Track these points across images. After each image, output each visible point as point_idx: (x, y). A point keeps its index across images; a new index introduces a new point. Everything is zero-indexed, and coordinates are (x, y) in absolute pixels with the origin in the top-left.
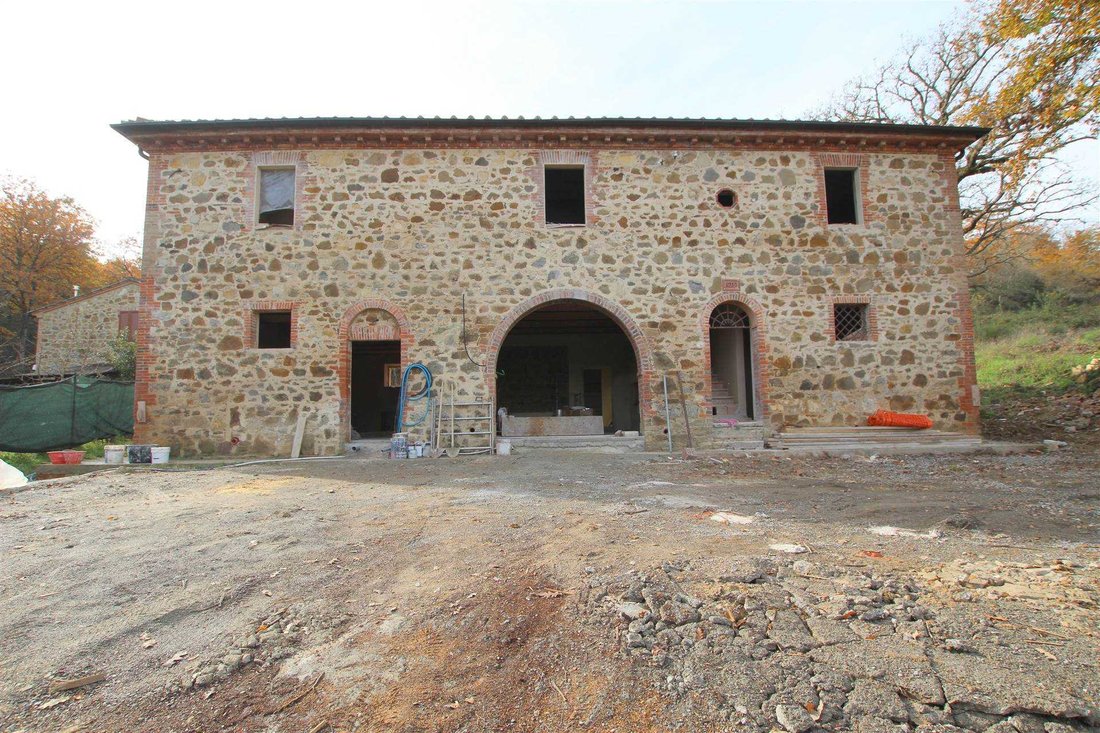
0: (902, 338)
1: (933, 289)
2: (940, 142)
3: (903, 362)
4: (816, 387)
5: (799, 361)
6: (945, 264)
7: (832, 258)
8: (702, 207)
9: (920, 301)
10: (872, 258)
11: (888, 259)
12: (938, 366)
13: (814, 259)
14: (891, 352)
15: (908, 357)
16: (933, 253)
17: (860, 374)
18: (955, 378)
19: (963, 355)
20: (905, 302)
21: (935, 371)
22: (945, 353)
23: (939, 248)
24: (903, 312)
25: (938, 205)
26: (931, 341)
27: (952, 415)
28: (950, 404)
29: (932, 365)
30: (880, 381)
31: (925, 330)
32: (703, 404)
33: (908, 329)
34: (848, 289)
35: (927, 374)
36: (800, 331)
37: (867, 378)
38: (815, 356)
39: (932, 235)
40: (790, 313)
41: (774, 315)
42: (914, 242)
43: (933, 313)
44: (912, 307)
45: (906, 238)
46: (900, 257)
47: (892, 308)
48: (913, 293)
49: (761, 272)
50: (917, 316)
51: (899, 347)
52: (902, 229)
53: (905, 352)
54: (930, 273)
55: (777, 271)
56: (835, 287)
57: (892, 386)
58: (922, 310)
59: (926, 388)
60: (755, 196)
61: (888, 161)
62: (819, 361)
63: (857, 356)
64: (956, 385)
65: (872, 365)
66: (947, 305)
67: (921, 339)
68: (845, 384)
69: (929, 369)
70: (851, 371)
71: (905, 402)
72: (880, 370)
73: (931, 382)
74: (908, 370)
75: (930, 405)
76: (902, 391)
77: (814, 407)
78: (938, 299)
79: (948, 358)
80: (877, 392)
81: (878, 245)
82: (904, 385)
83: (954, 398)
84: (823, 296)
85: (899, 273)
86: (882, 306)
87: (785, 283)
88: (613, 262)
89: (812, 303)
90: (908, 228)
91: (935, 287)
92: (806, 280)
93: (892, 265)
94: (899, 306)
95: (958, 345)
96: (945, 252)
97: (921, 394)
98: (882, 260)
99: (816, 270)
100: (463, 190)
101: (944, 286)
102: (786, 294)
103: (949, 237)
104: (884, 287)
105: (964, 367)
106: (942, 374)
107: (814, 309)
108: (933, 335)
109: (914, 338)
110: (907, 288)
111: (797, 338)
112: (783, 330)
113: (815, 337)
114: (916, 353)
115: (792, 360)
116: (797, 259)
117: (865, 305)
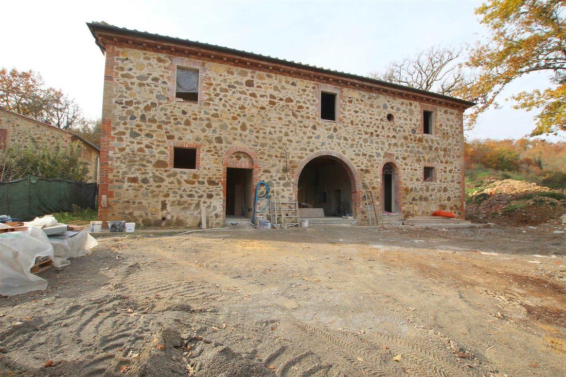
0: (444, 182)
1: (454, 164)
2: (460, 106)
3: (444, 191)
4: (417, 200)
5: (412, 189)
6: (458, 154)
7: (424, 148)
8: (382, 120)
9: (450, 168)
10: (436, 149)
11: (441, 150)
12: (454, 194)
13: (418, 147)
14: (440, 187)
15: (445, 190)
16: (455, 149)
17: (431, 196)
18: (459, 198)
19: (461, 190)
20: (445, 168)
21: (453, 195)
22: (456, 189)
23: (457, 148)
24: (445, 172)
25: (457, 130)
26: (453, 184)
27: (457, 213)
28: (457, 209)
29: (452, 193)
30: (437, 199)
31: (451, 179)
32: (379, 206)
33: (446, 179)
34: (429, 161)
35: (451, 196)
36: (412, 177)
37: (433, 197)
38: (417, 187)
39: (455, 142)
40: (410, 169)
41: (404, 169)
42: (449, 144)
43: (454, 173)
44: (447, 170)
45: (447, 142)
46: (445, 150)
47: (442, 170)
48: (448, 164)
49: (401, 151)
50: (449, 174)
51: (444, 185)
52: (446, 139)
53: (445, 187)
54: (453, 157)
55: (406, 151)
56: (425, 160)
57: (440, 201)
58: (451, 171)
59: (451, 201)
60: (400, 118)
61: (443, 110)
62: (418, 189)
63: (431, 188)
64: (459, 201)
65: (435, 192)
66: (458, 170)
67: (450, 183)
68: (426, 199)
69: (452, 194)
70: (428, 194)
71: (443, 207)
72: (437, 194)
73: (452, 199)
74: (445, 195)
75: (451, 208)
76: (443, 203)
77: (416, 208)
78: (455, 168)
79: (457, 191)
80: (436, 203)
81: (439, 144)
82: (444, 200)
83: (458, 206)
84: (420, 163)
85: (444, 156)
86: (438, 167)
87: (409, 156)
88: (348, 140)
89: (417, 166)
90: (448, 138)
91: (455, 162)
92: (415, 156)
93: (442, 153)
94: (444, 169)
95: (460, 186)
96: (458, 149)
97: (449, 204)
98: (439, 150)
99: (419, 152)
100: (285, 97)
101: (457, 162)
102: (408, 161)
103: (460, 143)
104: (440, 161)
105: (461, 194)
106: (455, 197)
107: (418, 168)
108: (453, 181)
109: (448, 182)
110: (447, 162)
111: (412, 180)
112: (407, 176)
113: (418, 180)
114: (448, 188)
115: (410, 189)
116: (413, 147)
117: (433, 168)
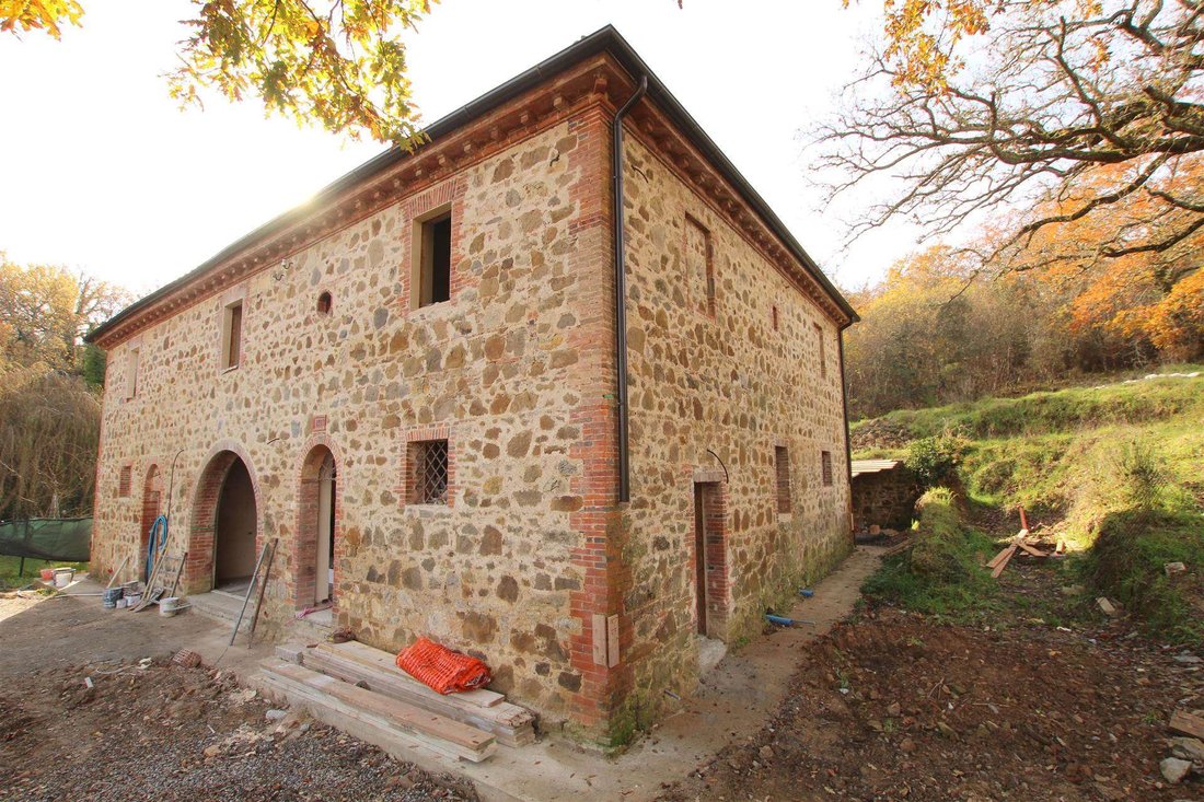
0: (486, 503)
1: (540, 403)
3: (485, 551)
4: (380, 579)
5: (368, 533)
6: (563, 347)
7: (412, 368)
8: (307, 321)
9: (518, 428)
10: (457, 356)
11: (477, 355)
12: (539, 564)
13: (392, 372)
14: (470, 529)
15: (492, 542)
16: (544, 328)
17: (429, 565)
18: (565, 593)
19: (583, 541)
20: (494, 433)
21: (532, 574)
22: (552, 536)
23: (553, 316)
24: (491, 452)
25: (562, 225)
26: (530, 511)
27: (556, 673)
28: (553, 648)
29: (528, 560)
30: (451, 583)
31: (522, 486)
32: (290, 585)
33: (495, 486)
34: (425, 416)
35: (519, 577)
36: (371, 488)
37: (437, 570)
38: (383, 529)
39: (547, 291)
40: (364, 460)
41: (350, 464)
42: (517, 312)
43: (537, 451)
44: (502, 442)
45: (505, 308)
46: (494, 348)
47: (476, 445)
48: (508, 414)
49: (345, 401)
50: (510, 460)
51: (483, 520)
52: (501, 293)
53: (489, 529)
54: (538, 369)
55: (357, 399)
56: (410, 415)
57: (467, 593)
58: (519, 447)
59: (517, 606)
60: (346, 292)
61: (489, 174)
62: (387, 534)
63: (430, 530)
64: (566, 609)
65: (444, 549)
66: (562, 435)
67: (514, 504)
68: (411, 580)
69: (523, 567)
70: (420, 557)
71: (484, 627)
72: (454, 560)
73: (527, 593)
74: (491, 566)
75: (521, 642)
76: (482, 606)
77: (379, 611)
78: (546, 423)
79: (556, 549)
80: (447, 601)
81: (466, 331)
82: (483, 593)
83: (561, 637)
84: (396, 430)
85: (490, 376)
86: (462, 435)
87: (362, 415)
89: (385, 443)
90: (509, 287)
91: (544, 395)
92: (383, 407)
93: (480, 366)
94: (485, 441)
95: (574, 522)
96: (566, 320)
97: (513, 616)
98: (469, 357)
99: (395, 390)
101: (558, 394)
102: (364, 427)
103: (575, 286)
104: (468, 407)
105: (582, 570)
106: (543, 582)
107: (388, 455)
108: (530, 497)
109: (504, 503)
110: (500, 405)
111: (368, 500)
112: (356, 487)
113: (386, 499)
114: (505, 534)
115: (362, 533)
116: (377, 375)
